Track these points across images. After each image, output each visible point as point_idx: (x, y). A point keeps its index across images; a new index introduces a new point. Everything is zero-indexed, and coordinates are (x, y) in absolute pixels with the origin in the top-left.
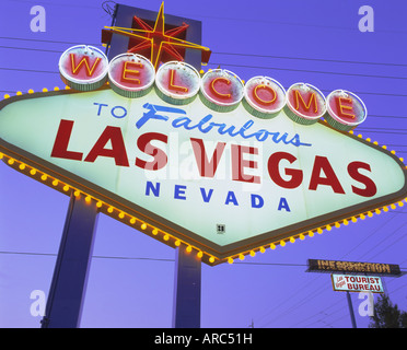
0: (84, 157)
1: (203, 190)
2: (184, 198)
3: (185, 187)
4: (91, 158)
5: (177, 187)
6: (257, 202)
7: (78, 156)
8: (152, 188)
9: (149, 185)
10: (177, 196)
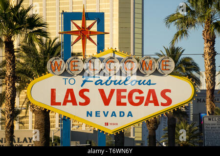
0: (62, 104)
1: (104, 112)
2: (99, 116)
3: (99, 112)
4: (65, 104)
5: (96, 112)
6: (122, 114)
7: (59, 104)
8: (89, 114)
9: (88, 112)
10: (96, 116)
